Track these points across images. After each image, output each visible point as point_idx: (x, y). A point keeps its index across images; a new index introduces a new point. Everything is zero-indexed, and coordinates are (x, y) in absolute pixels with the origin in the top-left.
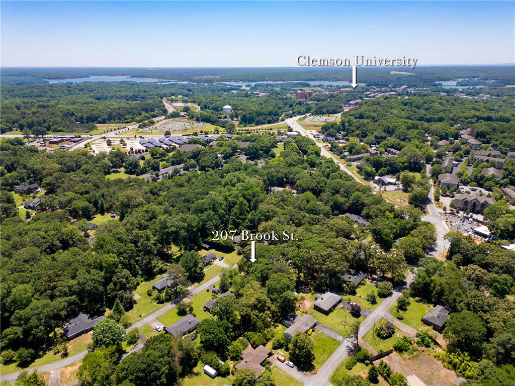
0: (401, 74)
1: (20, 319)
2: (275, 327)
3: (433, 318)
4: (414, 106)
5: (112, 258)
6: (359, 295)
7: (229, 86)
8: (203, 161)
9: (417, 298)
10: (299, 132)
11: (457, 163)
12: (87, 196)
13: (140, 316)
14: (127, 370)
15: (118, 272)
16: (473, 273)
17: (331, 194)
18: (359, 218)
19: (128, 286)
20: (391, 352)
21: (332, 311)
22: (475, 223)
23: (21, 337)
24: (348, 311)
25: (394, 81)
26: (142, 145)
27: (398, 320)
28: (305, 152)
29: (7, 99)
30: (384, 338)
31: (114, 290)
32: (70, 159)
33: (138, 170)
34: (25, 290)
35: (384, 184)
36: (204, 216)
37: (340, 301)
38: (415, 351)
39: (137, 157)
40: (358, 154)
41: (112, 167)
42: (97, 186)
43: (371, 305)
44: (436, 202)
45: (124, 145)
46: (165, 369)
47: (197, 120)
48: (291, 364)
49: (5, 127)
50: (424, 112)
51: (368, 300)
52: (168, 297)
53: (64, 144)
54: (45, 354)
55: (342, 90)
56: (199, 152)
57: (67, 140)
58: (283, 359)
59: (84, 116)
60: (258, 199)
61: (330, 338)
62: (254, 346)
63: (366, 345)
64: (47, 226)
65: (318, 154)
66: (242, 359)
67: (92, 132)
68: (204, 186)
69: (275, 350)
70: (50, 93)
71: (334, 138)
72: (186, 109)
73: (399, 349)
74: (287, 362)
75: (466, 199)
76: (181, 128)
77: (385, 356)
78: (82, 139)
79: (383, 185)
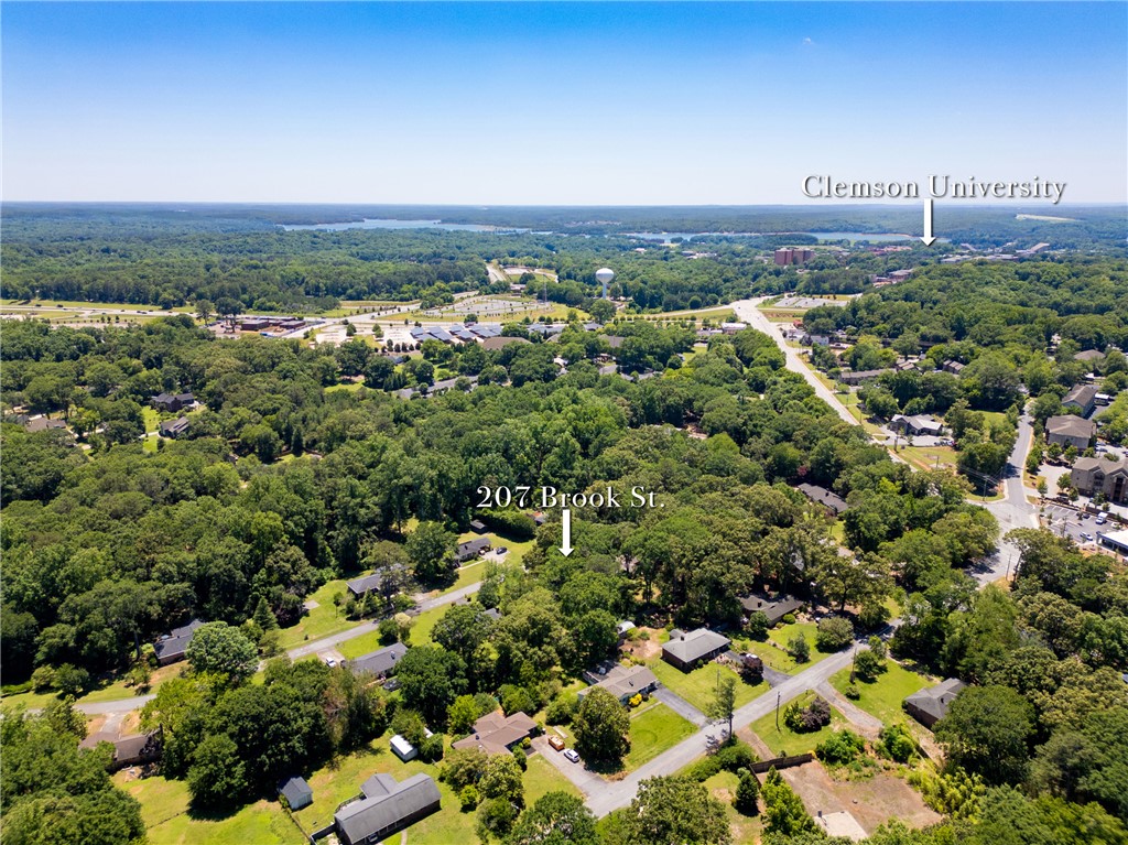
0: (1043, 221)
1: (74, 611)
2: (565, 685)
3: (929, 701)
4: (1045, 282)
5: (272, 520)
6: (772, 643)
7: (634, 241)
8: (518, 367)
9: (909, 662)
10: (748, 324)
11: (1106, 397)
12: (274, 417)
13: (306, 638)
14: (229, 715)
15: (279, 548)
16: (1042, 610)
17: (773, 441)
18: (827, 495)
19: (294, 578)
20: (807, 759)
21: (701, 667)
22: (1113, 524)
23: (72, 644)
24: (737, 671)
25: (1022, 235)
26: (414, 337)
27: (847, 700)
28: (748, 362)
29: (196, 254)
30: (800, 731)
31: (267, 583)
32: (263, 351)
33: (390, 380)
34: (93, 557)
35: (910, 431)
36: (479, 462)
37: (724, 649)
38: (866, 766)
39: (396, 358)
40: (870, 370)
41: (342, 373)
42: (297, 402)
43: (793, 664)
44: (1029, 475)
45: (378, 336)
46: (304, 724)
47: (540, 297)
48: (574, 754)
49: (172, 297)
50: (1067, 295)
51: (790, 654)
52: (369, 609)
53: (270, 331)
54: (110, 684)
55: (885, 250)
56: (518, 348)
57: (275, 325)
58: (559, 743)
59: (321, 285)
60: (603, 440)
61: (678, 716)
62: (508, 712)
63: (754, 741)
64: (178, 460)
65: (776, 365)
66: (473, 732)
67: (328, 313)
68: (504, 410)
69: (550, 727)
70: (277, 247)
71: (827, 338)
72: (525, 279)
73: (829, 756)
74: (565, 751)
75: (1098, 468)
76: (502, 312)
77: (790, 766)
78: (304, 324)
79: (907, 434)
